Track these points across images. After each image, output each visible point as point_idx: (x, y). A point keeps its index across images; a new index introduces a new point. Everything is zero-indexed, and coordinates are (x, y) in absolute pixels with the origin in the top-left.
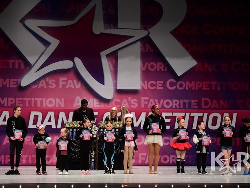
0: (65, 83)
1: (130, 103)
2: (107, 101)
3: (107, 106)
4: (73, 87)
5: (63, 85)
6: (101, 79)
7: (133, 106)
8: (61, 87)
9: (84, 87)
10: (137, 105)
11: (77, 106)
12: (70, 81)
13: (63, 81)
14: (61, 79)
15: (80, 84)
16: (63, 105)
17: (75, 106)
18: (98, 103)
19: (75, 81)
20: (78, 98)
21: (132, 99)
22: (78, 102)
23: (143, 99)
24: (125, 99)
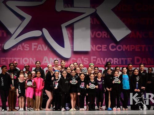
0: (36, 47)
2: (66, 60)
4: (42, 50)
5: (35, 49)
6: (62, 44)
7: (85, 63)
8: (33, 49)
10: (88, 62)
11: (45, 63)
12: (40, 45)
13: (35, 45)
14: (33, 44)
15: (47, 48)
17: (43, 63)
19: (43, 45)
20: (45, 58)
21: (84, 58)
22: (46, 60)
23: (92, 58)
24: (80, 58)
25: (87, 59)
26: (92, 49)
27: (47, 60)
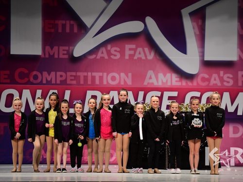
0: (132, 52)
1: (222, 80)
2: (190, 77)
3: (190, 84)
4: (144, 58)
5: (130, 55)
6: (181, 46)
7: (225, 84)
8: (127, 57)
9: (158, 58)
10: (231, 82)
11: (148, 83)
12: (140, 49)
13: (130, 49)
14: (128, 47)
15: (153, 54)
16: (129, 82)
17: (145, 83)
18: (178, 79)
19: (147, 50)
20: (150, 73)
21: (224, 74)
22: (150, 78)
23: (240, 73)
24: (215, 73)
25: (231, 76)
26: (240, 57)
27: (153, 76)
